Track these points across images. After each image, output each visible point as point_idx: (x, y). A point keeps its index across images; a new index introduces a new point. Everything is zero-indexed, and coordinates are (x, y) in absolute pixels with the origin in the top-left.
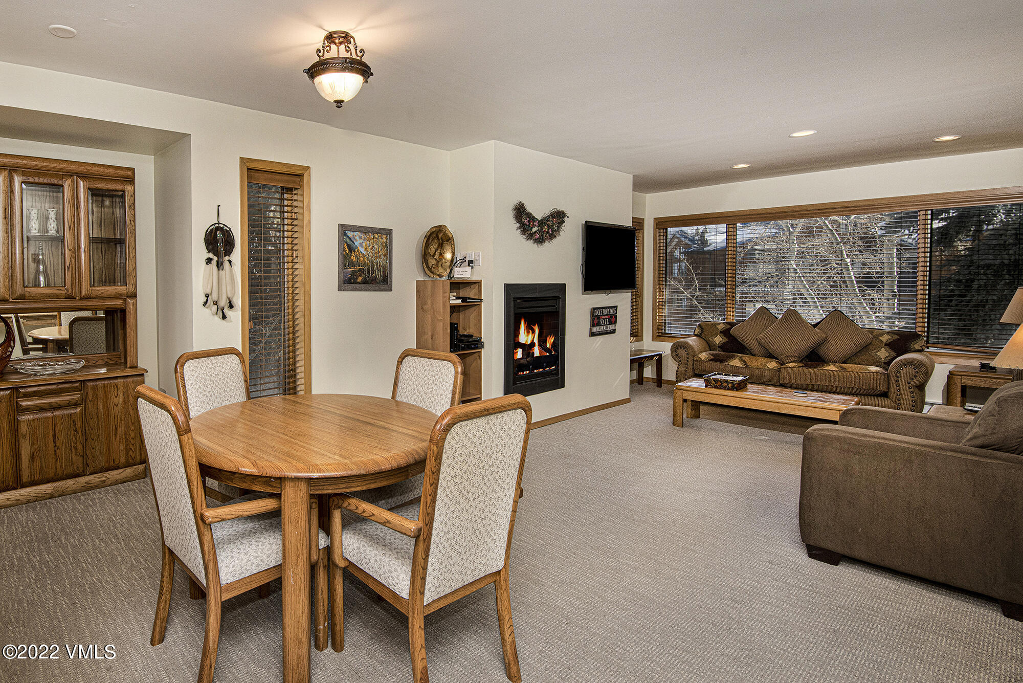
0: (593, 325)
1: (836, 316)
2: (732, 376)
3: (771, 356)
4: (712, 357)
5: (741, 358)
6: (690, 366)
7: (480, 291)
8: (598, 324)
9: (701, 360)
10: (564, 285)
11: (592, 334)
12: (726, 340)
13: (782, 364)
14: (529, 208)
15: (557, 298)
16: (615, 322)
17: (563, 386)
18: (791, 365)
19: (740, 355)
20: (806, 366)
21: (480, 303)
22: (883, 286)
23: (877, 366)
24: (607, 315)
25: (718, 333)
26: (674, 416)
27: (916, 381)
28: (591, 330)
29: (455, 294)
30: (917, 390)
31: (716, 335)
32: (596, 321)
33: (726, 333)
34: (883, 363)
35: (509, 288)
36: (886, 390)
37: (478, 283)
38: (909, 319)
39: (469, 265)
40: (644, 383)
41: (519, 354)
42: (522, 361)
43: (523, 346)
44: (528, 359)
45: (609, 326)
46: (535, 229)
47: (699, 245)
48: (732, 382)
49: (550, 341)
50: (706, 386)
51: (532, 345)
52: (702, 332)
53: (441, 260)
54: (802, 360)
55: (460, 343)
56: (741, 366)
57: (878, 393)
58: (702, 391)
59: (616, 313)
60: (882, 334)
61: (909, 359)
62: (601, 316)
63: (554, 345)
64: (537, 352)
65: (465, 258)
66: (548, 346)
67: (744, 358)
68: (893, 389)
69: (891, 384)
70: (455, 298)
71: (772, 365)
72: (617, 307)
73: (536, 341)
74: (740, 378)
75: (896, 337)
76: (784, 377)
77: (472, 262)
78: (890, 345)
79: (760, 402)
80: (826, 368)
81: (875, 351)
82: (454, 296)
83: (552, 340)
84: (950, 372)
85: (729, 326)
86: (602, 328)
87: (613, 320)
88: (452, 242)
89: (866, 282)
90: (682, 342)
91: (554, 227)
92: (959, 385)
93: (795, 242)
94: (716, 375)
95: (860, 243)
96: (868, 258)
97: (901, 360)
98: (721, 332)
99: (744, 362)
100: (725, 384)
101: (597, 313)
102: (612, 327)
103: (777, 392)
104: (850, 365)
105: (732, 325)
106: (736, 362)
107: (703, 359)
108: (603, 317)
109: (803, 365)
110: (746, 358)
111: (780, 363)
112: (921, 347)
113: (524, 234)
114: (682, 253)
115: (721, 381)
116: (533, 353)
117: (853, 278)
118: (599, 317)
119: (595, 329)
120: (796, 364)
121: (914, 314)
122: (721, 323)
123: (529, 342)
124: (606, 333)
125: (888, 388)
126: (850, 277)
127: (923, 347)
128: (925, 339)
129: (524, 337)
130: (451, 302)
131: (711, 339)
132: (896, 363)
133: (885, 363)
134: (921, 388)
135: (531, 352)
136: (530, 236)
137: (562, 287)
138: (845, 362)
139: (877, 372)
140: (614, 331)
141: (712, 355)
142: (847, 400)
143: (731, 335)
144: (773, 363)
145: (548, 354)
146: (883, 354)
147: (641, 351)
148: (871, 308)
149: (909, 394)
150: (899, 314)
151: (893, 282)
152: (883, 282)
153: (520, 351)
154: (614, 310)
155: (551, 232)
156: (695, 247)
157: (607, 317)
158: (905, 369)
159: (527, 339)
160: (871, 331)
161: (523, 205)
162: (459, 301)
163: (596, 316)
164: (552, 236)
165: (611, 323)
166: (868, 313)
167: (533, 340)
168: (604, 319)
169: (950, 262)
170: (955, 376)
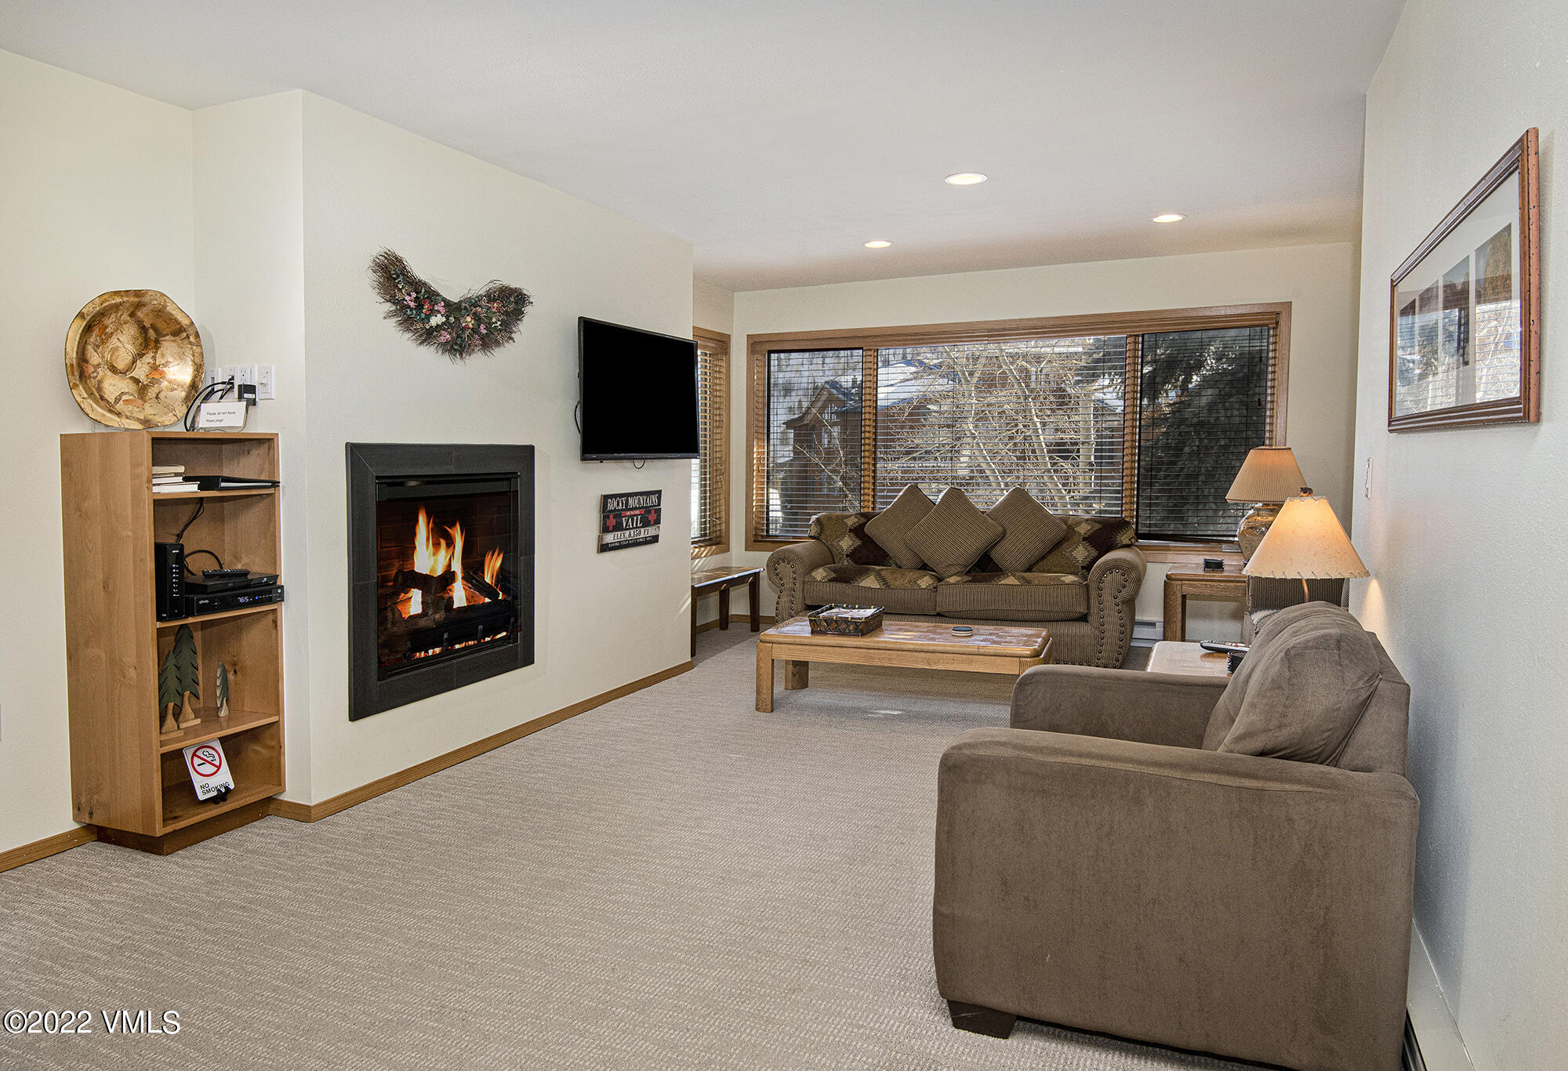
0: (605, 529)
1: (1019, 497)
2: (858, 608)
3: (924, 567)
4: (833, 575)
5: (878, 575)
6: (799, 595)
7: (273, 463)
8: (618, 527)
9: (816, 581)
10: (531, 449)
11: (604, 548)
12: (858, 543)
13: (940, 580)
14: (419, 269)
15: (510, 477)
16: (658, 521)
17: (529, 660)
18: (952, 580)
19: (877, 568)
20: (974, 581)
21: (271, 491)
22: (1079, 457)
23: (1071, 574)
24: (639, 508)
25: (845, 532)
26: (758, 692)
27: (1124, 593)
28: (600, 539)
29: (181, 469)
30: (1125, 608)
31: (843, 535)
32: (612, 522)
33: (858, 531)
34: (1080, 568)
35: (358, 455)
36: (1085, 612)
37: (266, 442)
38: (1111, 498)
39: (240, 397)
40: (730, 625)
41: (414, 603)
42: (423, 623)
43: (422, 581)
44: (437, 616)
45: (642, 530)
46: (436, 320)
47: (855, 401)
48: (854, 622)
49: (493, 565)
50: (813, 632)
51: (448, 577)
52: (821, 532)
53: (154, 382)
54: (968, 572)
55: (195, 593)
56: (878, 587)
57: (1076, 615)
58: (806, 641)
59: (659, 504)
60: (1079, 523)
61: (1116, 560)
62: (624, 510)
63: (503, 576)
64: (459, 595)
65: (233, 378)
66: (488, 579)
67: (883, 573)
68: (1094, 609)
69: (1092, 601)
70: (180, 479)
71: (925, 582)
72: (659, 492)
73: (457, 567)
74: (869, 612)
75: (1097, 526)
76: (944, 603)
77: (251, 389)
78: (1090, 539)
79: (899, 653)
80: (1003, 582)
81: (1070, 549)
82: (177, 475)
83: (498, 564)
84: (1167, 576)
85: (863, 520)
86: (626, 535)
87: (652, 517)
88: (192, 339)
89: (1059, 451)
90: (785, 551)
91: (494, 320)
92: (1179, 595)
93: (973, 395)
94: (833, 608)
95: (1052, 399)
96: (1061, 420)
97: (1105, 563)
98: (850, 531)
99: (884, 580)
100: (844, 626)
101: (612, 505)
102: (651, 531)
103: (927, 632)
104: (1036, 574)
105: (867, 517)
106: (870, 582)
107: (819, 579)
108: (628, 513)
109: (970, 578)
110: (886, 572)
111: (936, 576)
112: (1130, 540)
113: (408, 330)
114: (834, 413)
115: (836, 621)
116: (451, 598)
117: (1044, 446)
118: (618, 514)
119: (609, 538)
120: (959, 579)
121: (1117, 492)
122: (851, 515)
123: (439, 572)
124: (636, 544)
125: (1089, 607)
126: (1040, 444)
127: (1133, 540)
128: (1134, 526)
129: (428, 559)
130: (156, 489)
131: (835, 544)
132: (1097, 567)
133: (1083, 568)
134: (1130, 603)
135: (446, 596)
136: (428, 336)
137: (527, 453)
138: (1029, 570)
139: (1073, 584)
140: (655, 539)
141: (834, 571)
142: (1030, 636)
143: (866, 535)
144: (927, 578)
145: (487, 600)
146: (1081, 553)
147: (727, 569)
148: (1063, 483)
149: (1116, 614)
150: (1100, 491)
151: (1089, 450)
152: (1078, 450)
153: (416, 595)
154: (654, 498)
155: (485, 332)
156: (850, 404)
157: (637, 512)
158: (1110, 576)
159: (436, 562)
160: (1064, 520)
161: (399, 260)
162: (193, 488)
163: (611, 511)
164: (488, 342)
165: (646, 524)
166: (1059, 490)
167: (449, 566)
168: (632, 517)
169: (1154, 423)
170: (1174, 582)
